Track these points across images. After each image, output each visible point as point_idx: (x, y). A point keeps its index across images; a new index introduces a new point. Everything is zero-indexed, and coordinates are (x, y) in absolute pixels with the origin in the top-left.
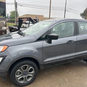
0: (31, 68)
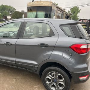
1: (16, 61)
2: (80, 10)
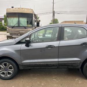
0: (10, 66)
1: (58, 62)
2: (39, 17)
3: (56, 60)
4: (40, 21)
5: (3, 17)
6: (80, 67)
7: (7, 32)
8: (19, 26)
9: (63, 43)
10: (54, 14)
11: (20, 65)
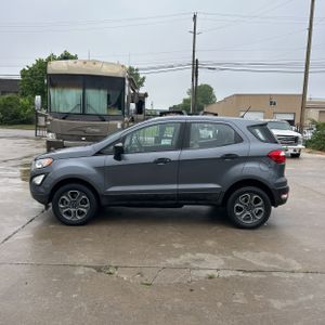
0: (83, 197)
1: (178, 190)
2: (144, 79)
3: (174, 187)
4: (146, 95)
5: (19, 78)
6: (220, 201)
7: (49, 131)
8: (83, 114)
9: (187, 154)
10: (197, 72)
11: (103, 196)
